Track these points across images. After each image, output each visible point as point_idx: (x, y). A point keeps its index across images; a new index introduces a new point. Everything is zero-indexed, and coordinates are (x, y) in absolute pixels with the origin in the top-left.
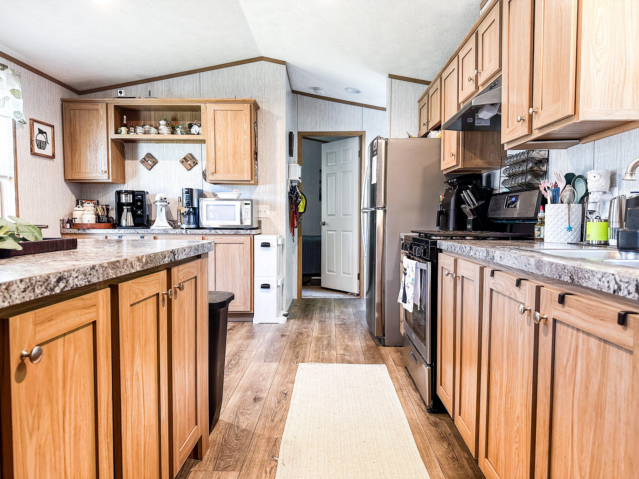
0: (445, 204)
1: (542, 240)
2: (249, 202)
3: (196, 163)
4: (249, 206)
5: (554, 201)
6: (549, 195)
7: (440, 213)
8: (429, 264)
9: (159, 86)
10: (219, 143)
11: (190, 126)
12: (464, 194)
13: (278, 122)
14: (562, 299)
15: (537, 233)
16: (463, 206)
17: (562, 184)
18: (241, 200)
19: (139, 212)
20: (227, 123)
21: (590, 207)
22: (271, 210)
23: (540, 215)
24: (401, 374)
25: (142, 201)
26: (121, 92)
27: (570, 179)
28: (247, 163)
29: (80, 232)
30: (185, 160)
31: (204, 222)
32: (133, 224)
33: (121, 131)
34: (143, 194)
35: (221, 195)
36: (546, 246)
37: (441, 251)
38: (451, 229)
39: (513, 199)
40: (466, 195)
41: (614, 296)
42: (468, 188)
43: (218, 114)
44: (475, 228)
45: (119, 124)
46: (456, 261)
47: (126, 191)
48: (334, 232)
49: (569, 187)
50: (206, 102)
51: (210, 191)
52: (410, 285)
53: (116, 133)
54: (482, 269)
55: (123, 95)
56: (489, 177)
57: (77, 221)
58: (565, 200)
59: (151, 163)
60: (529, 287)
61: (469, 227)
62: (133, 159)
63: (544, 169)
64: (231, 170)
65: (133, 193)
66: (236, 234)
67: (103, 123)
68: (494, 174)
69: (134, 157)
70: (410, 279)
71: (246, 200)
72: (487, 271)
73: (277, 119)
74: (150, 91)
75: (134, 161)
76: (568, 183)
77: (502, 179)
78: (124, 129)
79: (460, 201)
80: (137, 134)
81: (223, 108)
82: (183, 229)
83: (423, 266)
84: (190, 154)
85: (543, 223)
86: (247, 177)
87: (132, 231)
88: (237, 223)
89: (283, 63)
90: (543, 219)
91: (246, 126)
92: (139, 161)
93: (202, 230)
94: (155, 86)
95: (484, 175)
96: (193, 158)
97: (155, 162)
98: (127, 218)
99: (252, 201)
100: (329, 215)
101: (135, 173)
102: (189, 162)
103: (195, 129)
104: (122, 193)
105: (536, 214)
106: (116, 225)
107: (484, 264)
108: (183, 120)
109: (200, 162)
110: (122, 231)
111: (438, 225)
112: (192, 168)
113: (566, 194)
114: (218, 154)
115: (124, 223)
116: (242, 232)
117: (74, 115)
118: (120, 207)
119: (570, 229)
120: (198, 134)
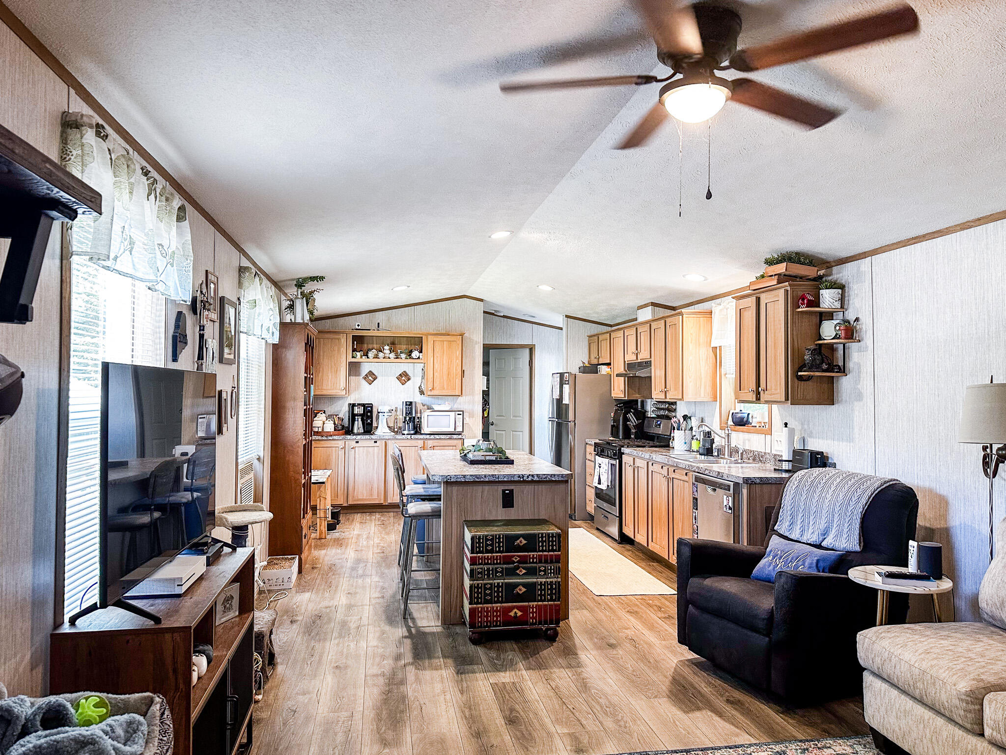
0: (616, 420)
1: (673, 448)
2: (461, 413)
3: (409, 379)
4: (461, 416)
5: (678, 429)
6: (675, 425)
7: (613, 426)
8: (618, 460)
9: (380, 317)
10: (436, 366)
11: (411, 352)
12: (629, 416)
13: (477, 346)
14: (674, 471)
15: (671, 444)
16: (628, 423)
17: (682, 420)
18: (454, 411)
19: (369, 421)
20: (444, 351)
21: (694, 434)
22: (469, 417)
23: (672, 435)
24: (595, 532)
25: (371, 412)
26: (358, 325)
27: (685, 417)
28: (458, 382)
29: (323, 438)
30: (399, 378)
31: (426, 429)
32: (362, 431)
33: (357, 356)
34: (371, 406)
35: (436, 408)
36: (676, 452)
37: (623, 453)
38: (621, 438)
39: (659, 423)
40: (631, 416)
41: (685, 469)
42: (631, 412)
43: (437, 344)
44: (636, 438)
45: (354, 350)
46: (634, 459)
47: (359, 404)
48: (504, 432)
49: (685, 423)
50: (427, 335)
51: (420, 402)
52: (603, 473)
53: (353, 357)
54: (648, 463)
55: (359, 327)
56: (642, 402)
57: (320, 430)
58: (683, 429)
59: (372, 379)
60: (665, 468)
61: (633, 436)
62: (356, 376)
63: (674, 407)
64: (445, 386)
65: (364, 405)
66: (450, 439)
67: (343, 350)
68: (646, 402)
69: (357, 374)
70: (604, 470)
71: (459, 411)
72: (650, 464)
73: (476, 344)
74: (378, 324)
75: (357, 377)
76: (684, 420)
77: (652, 409)
78: (358, 354)
79: (626, 420)
80: (368, 358)
81: (441, 339)
82: (404, 434)
83: (614, 462)
84: (405, 372)
85: (673, 440)
86: (458, 392)
87: (367, 437)
88: (452, 429)
89: (481, 300)
90: (673, 437)
91: (459, 353)
92: (361, 377)
93: (424, 436)
94: (377, 316)
95: (639, 400)
96: (407, 373)
97: (375, 379)
98: (358, 426)
99: (463, 411)
100: (497, 416)
101: (358, 387)
102: (403, 378)
103: (415, 354)
104: (356, 406)
105: (671, 434)
106: (349, 431)
107: (648, 461)
108: (400, 344)
109: (412, 378)
110: (359, 437)
111: (612, 434)
112: (406, 382)
113: (683, 426)
114: (436, 374)
115: (355, 431)
116: (455, 436)
117: (319, 342)
118: (353, 417)
119: (686, 443)
120: (419, 358)
